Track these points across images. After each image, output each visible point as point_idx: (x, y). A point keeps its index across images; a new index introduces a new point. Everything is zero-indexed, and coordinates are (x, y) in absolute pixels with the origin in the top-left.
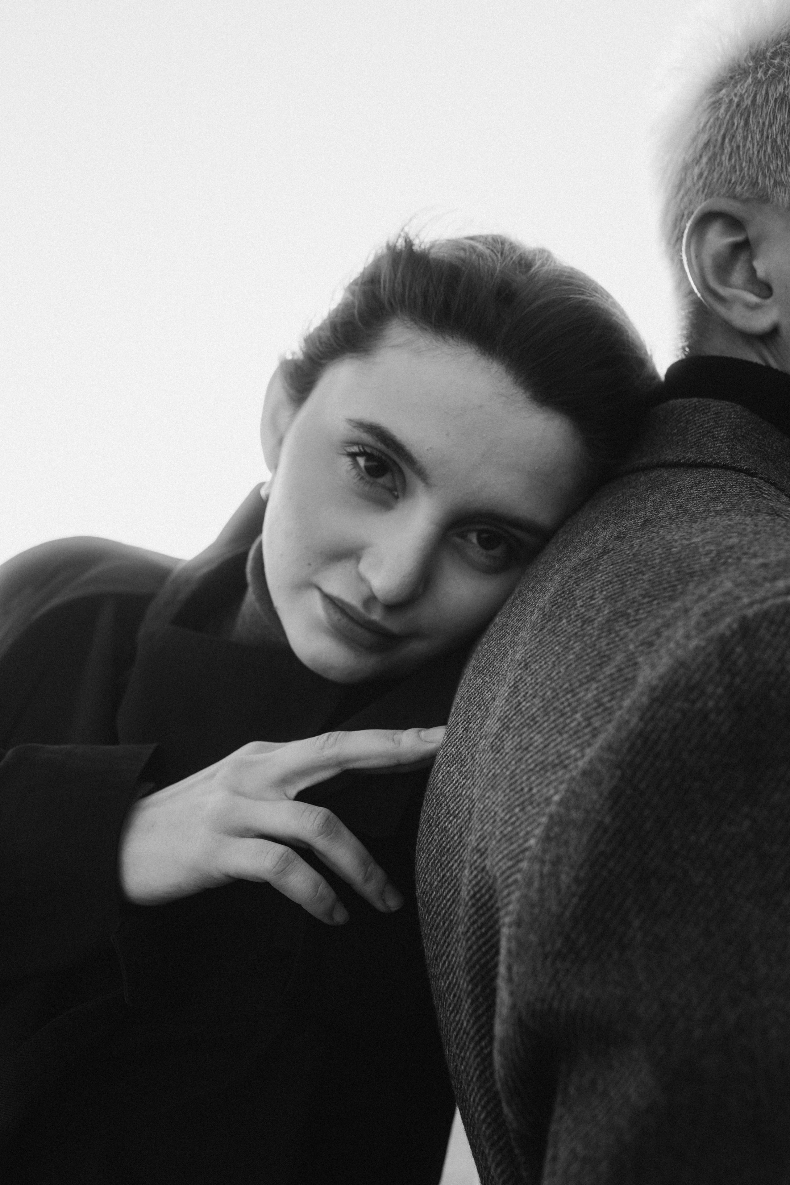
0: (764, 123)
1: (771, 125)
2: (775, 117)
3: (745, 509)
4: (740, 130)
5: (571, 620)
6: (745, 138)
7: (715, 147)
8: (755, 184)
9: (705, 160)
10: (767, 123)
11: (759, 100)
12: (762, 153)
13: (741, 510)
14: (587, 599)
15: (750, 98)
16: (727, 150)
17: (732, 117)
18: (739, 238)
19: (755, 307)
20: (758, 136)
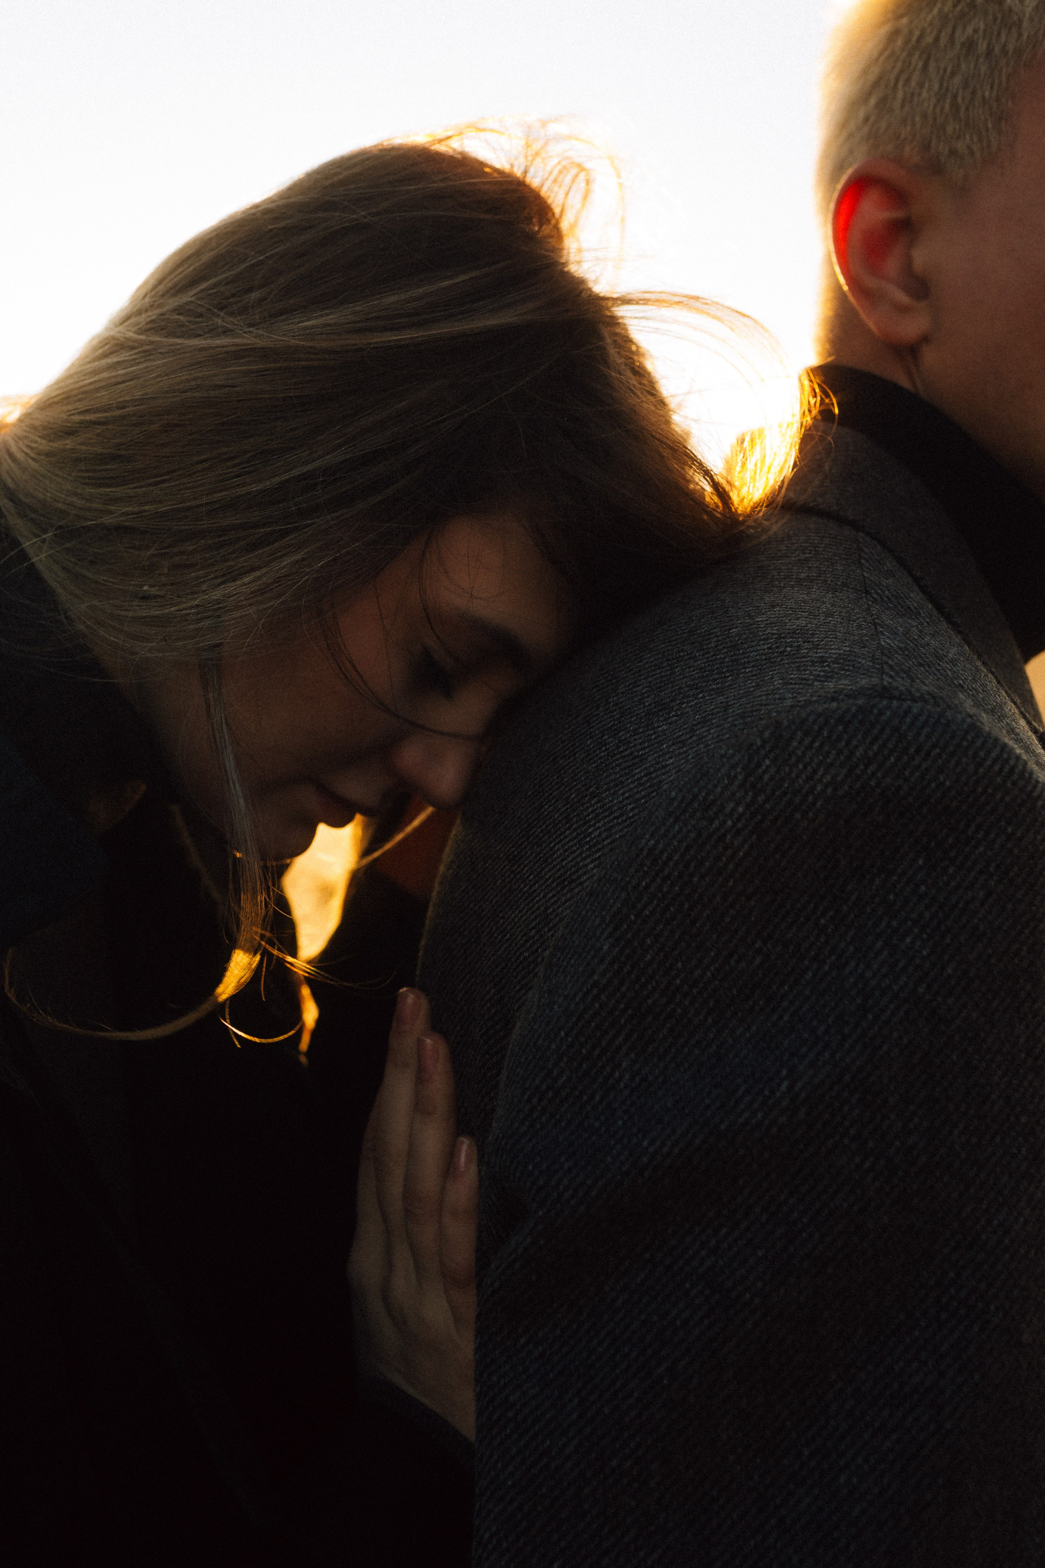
0: (945, 70)
1: (953, 74)
2: (959, 66)
3: (831, 581)
4: (917, 73)
5: (608, 709)
6: (921, 85)
7: (887, 86)
8: (926, 147)
9: (873, 101)
10: (949, 71)
11: (943, 40)
12: (938, 110)
13: (826, 581)
14: (630, 684)
15: (933, 36)
16: (900, 95)
17: (910, 55)
18: (898, 214)
19: (903, 310)
20: (936, 86)
